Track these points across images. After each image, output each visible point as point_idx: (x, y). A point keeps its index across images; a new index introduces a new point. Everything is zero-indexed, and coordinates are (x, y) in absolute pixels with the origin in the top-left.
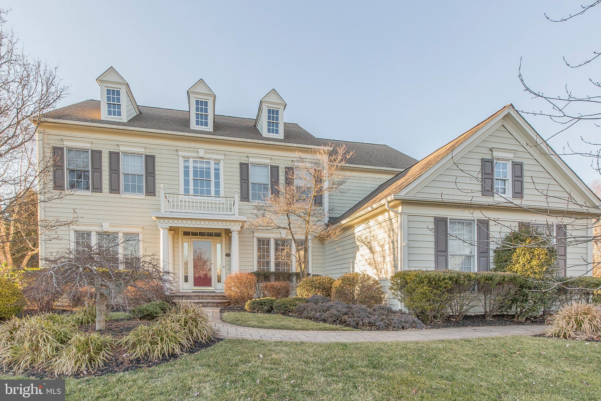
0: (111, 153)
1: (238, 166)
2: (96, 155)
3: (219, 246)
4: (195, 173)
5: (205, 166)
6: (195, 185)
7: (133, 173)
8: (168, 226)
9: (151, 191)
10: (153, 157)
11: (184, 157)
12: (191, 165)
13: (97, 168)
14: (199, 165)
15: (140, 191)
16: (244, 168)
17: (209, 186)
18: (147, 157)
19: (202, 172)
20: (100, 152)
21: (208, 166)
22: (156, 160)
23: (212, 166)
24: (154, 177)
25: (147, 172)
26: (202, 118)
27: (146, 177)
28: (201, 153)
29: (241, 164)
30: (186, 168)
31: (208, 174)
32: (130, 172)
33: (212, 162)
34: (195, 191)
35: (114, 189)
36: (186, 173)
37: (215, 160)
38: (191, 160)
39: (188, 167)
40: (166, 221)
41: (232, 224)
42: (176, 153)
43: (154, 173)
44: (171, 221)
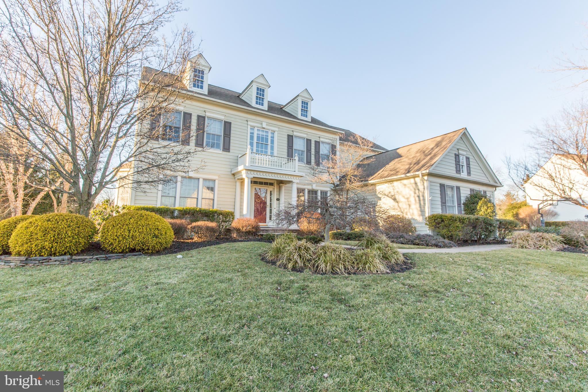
0: (199, 117)
1: (286, 137)
2: (187, 116)
4: (258, 138)
5: (265, 134)
6: (257, 147)
7: (214, 133)
9: (227, 148)
10: (230, 123)
11: (251, 126)
12: (256, 132)
13: (187, 127)
14: (261, 133)
15: (218, 147)
16: (290, 138)
17: (266, 148)
18: (226, 122)
19: (263, 138)
20: (190, 115)
21: (266, 134)
22: (232, 125)
23: (270, 135)
24: (230, 138)
25: (225, 134)
26: (260, 100)
27: (224, 137)
28: (264, 125)
29: (289, 136)
30: (252, 133)
31: (267, 140)
32: (212, 132)
33: (270, 132)
34: (257, 151)
35: (199, 144)
36: (252, 138)
37: (272, 131)
38: (256, 128)
39: (253, 133)
40: (252, 173)
41: (295, 178)
42: (246, 122)
43: (230, 135)
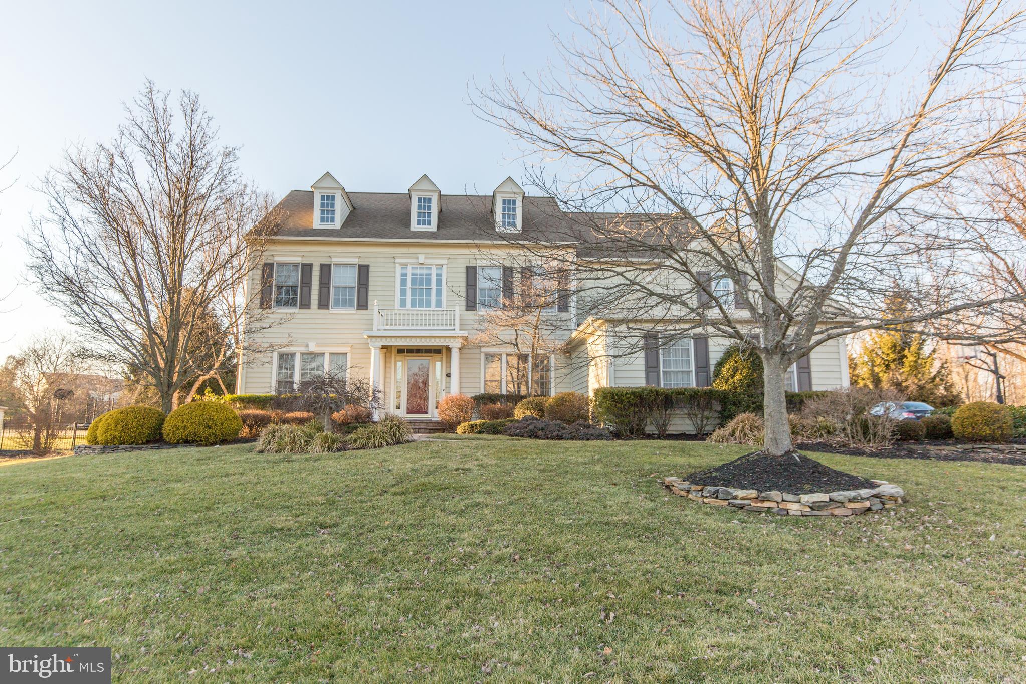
0: (322, 265)
1: (464, 270)
2: (307, 268)
3: (438, 364)
4: (414, 281)
5: (425, 271)
6: (413, 294)
7: (344, 285)
8: (380, 345)
9: (363, 304)
10: (368, 267)
11: (401, 264)
12: (409, 271)
13: (306, 282)
14: (418, 271)
15: (351, 305)
16: (471, 272)
17: (429, 294)
18: (360, 266)
19: (421, 280)
20: (311, 265)
21: (428, 272)
22: (371, 269)
23: (434, 271)
24: (367, 289)
25: (359, 284)
26: (424, 217)
27: (359, 288)
28: (421, 259)
29: (467, 268)
30: (404, 275)
31: (429, 281)
32: (341, 285)
33: (434, 268)
34: (413, 304)
35: (324, 304)
36: (404, 282)
37: (436, 265)
38: (410, 267)
39: (406, 275)
40: (379, 340)
41: (452, 340)
42: (393, 260)
43: (367, 284)
44: (384, 340)
